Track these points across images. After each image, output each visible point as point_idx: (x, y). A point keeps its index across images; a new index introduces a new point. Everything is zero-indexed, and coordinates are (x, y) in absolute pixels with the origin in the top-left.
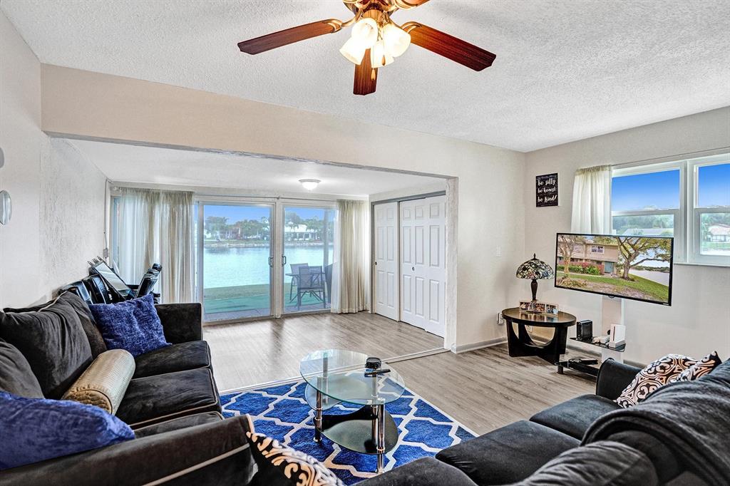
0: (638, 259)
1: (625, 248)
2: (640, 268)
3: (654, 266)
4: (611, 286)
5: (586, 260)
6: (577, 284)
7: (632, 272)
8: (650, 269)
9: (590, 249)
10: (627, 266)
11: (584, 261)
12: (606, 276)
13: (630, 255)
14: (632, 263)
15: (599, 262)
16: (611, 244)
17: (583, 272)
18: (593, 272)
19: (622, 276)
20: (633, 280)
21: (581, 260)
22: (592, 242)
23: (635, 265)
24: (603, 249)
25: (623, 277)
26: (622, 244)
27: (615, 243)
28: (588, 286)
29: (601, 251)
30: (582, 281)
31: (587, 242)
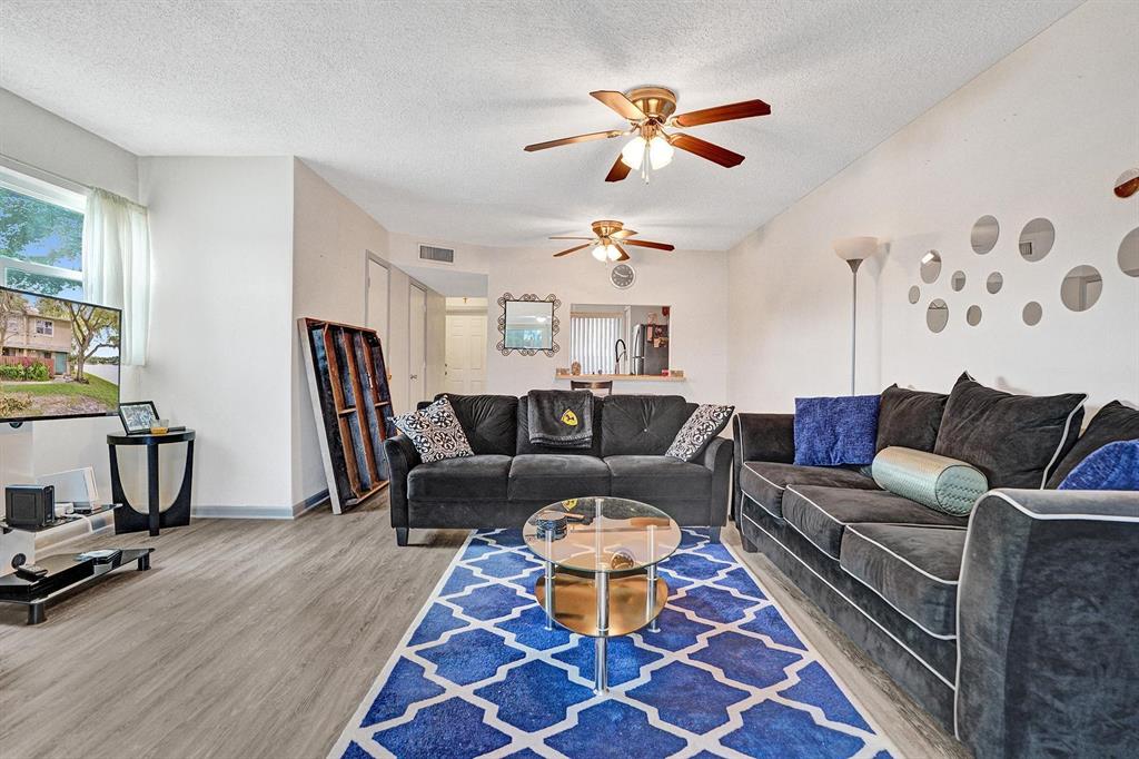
0: (93, 344)
1: (79, 326)
2: (93, 362)
3: (107, 357)
4: (64, 398)
5: (29, 350)
6: (16, 406)
7: (88, 369)
8: (103, 361)
9: (34, 326)
10: (81, 359)
11: (25, 354)
12: (60, 380)
13: (84, 339)
14: (86, 353)
15: (47, 354)
16: (62, 318)
17: (25, 378)
18: (40, 376)
19: (75, 376)
20: (87, 383)
21: (21, 350)
22: (35, 311)
23: (89, 356)
24: (53, 328)
25: (77, 380)
26: (75, 320)
27: (66, 317)
28: (34, 406)
29: (49, 332)
30: (23, 398)
31: (29, 313)
